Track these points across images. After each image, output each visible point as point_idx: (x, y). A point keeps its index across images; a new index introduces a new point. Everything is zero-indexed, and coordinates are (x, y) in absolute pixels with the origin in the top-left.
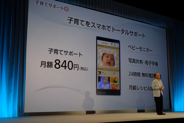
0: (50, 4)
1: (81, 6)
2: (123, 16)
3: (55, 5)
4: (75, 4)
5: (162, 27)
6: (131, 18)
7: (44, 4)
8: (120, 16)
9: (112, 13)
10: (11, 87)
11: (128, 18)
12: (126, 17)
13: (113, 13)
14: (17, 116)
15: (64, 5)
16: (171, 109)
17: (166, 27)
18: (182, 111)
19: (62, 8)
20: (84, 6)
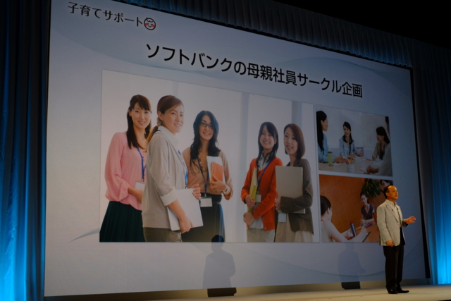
0: (106, 13)
1: (189, 15)
2: (297, 40)
3: (119, 15)
4: (171, 10)
5: (400, 66)
6: (318, 45)
7: (92, 12)
8: (290, 38)
9: (268, 32)
10: (9, 228)
11: (310, 45)
12: (306, 42)
13: (272, 33)
15: (144, 13)
16: (428, 279)
17: (410, 66)
19: (138, 21)
20: (196, 16)
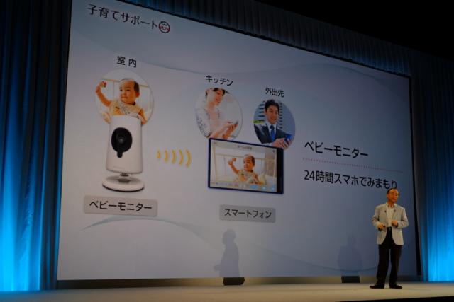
0: (123, 15)
2: (303, 47)
3: (135, 18)
4: (185, 15)
5: (399, 74)
6: (323, 52)
7: (110, 14)
8: (296, 45)
9: (276, 39)
10: (26, 215)
11: (315, 52)
12: (311, 49)
13: (279, 40)
14: (39, 289)
16: (419, 275)
17: (409, 74)
18: (448, 280)
19: (153, 24)
20: (208, 21)
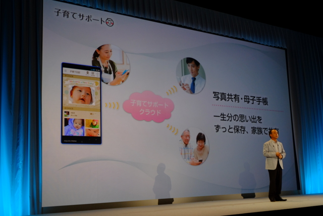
0: (80, 15)
1: (136, 15)
3: (89, 17)
4: (124, 13)
5: (278, 48)
6: (223, 34)
7: (70, 15)
9: (189, 26)
10: (17, 162)
11: (217, 34)
12: (215, 32)
13: (192, 27)
16: (299, 190)
17: (285, 47)
19: (102, 20)
20: (141, 16)
